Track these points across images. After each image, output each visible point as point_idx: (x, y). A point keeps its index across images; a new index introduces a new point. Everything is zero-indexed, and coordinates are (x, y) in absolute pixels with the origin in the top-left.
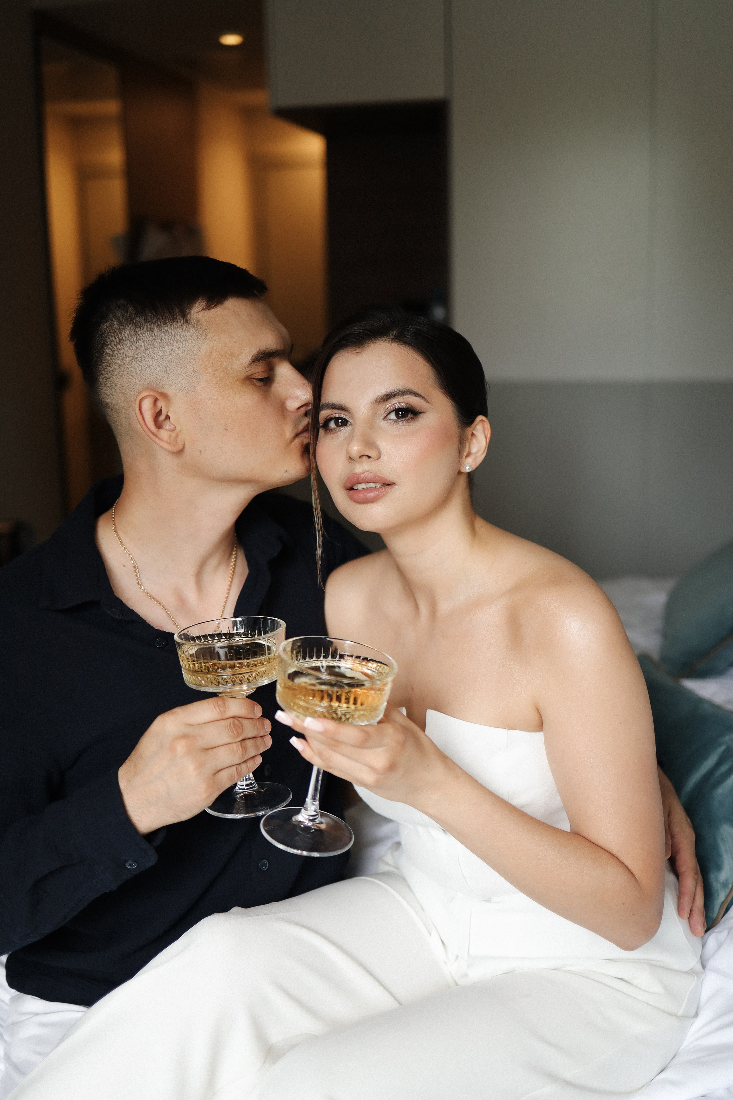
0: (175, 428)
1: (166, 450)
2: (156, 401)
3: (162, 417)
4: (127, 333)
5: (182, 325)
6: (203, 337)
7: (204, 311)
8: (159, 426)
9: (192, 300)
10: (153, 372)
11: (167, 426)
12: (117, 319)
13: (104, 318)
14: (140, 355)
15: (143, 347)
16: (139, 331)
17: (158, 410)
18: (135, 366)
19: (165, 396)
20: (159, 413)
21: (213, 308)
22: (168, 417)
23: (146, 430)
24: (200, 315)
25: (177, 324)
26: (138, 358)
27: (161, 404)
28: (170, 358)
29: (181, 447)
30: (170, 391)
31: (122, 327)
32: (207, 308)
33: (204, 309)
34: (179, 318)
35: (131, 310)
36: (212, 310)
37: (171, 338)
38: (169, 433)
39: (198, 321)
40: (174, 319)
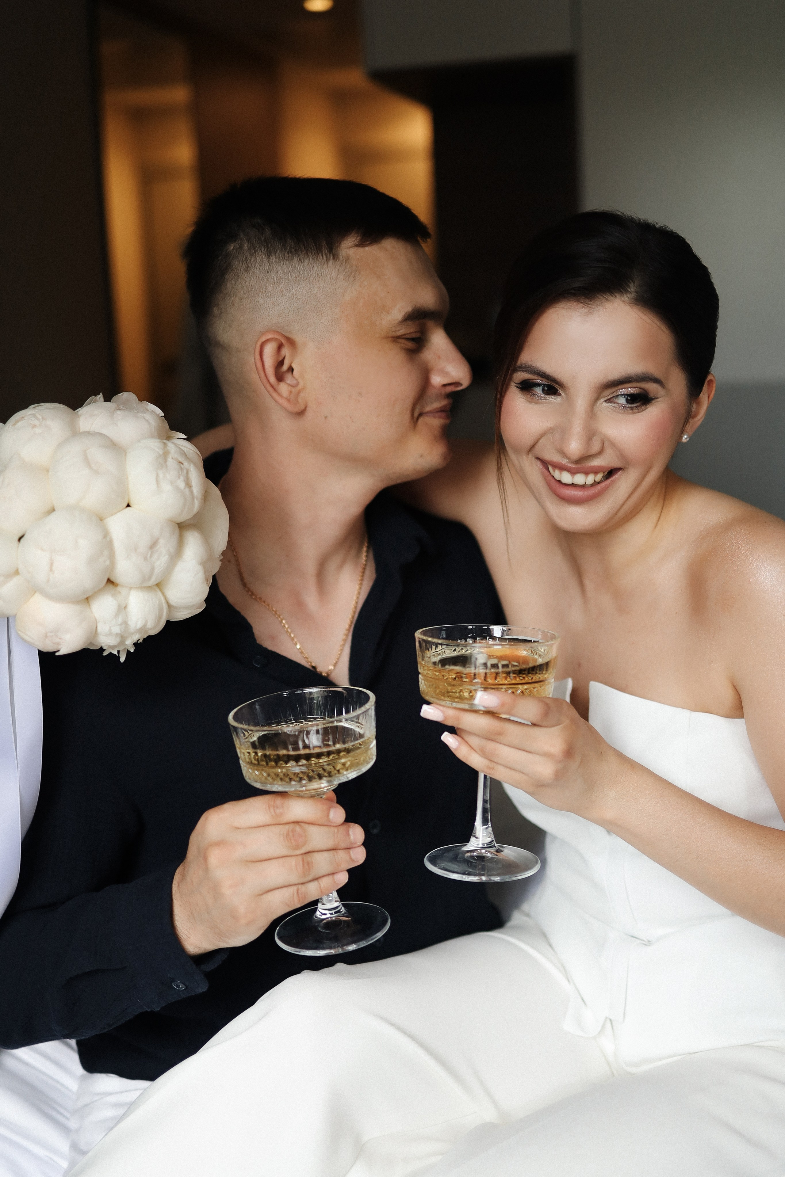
0: (298, 384)
1: (285, 409)
2: (280, 347)
3: (285, 367)
4: (259, 259)
5: (328, 260)
6: (351, 279)
7: (356, 248)
8: (280, 378)
9: (344, 232)
10: (281, 312)
11: (289, 379)
12: (249, 240)
13: (233, 237)
14: (270, 289)
15: (275, 279)
16: (273, 259)
17: (280, 359)
18: (261, 302)
19: (292, 342)
20: (281, 363)
21: (368, 245)
22: (291, 369)
23: (265, 380)
24: (352, 252)
25: (322, 258)
26: (267, 292)
27: (286, 351)
28: (305, 298)
29: (302, 408)
30: (298, 338)
31: (253, 250)
32: (361, 244)
33: (356, 246)
34: (325, 251)
35: (268, 232)
36: (367, 248)
37: (311, 273)
38: (290, 388)
39: (347, 259)
40: (318, 250)
